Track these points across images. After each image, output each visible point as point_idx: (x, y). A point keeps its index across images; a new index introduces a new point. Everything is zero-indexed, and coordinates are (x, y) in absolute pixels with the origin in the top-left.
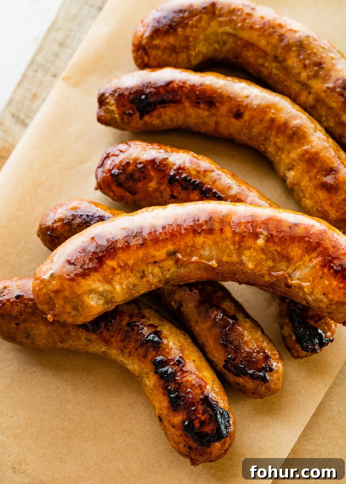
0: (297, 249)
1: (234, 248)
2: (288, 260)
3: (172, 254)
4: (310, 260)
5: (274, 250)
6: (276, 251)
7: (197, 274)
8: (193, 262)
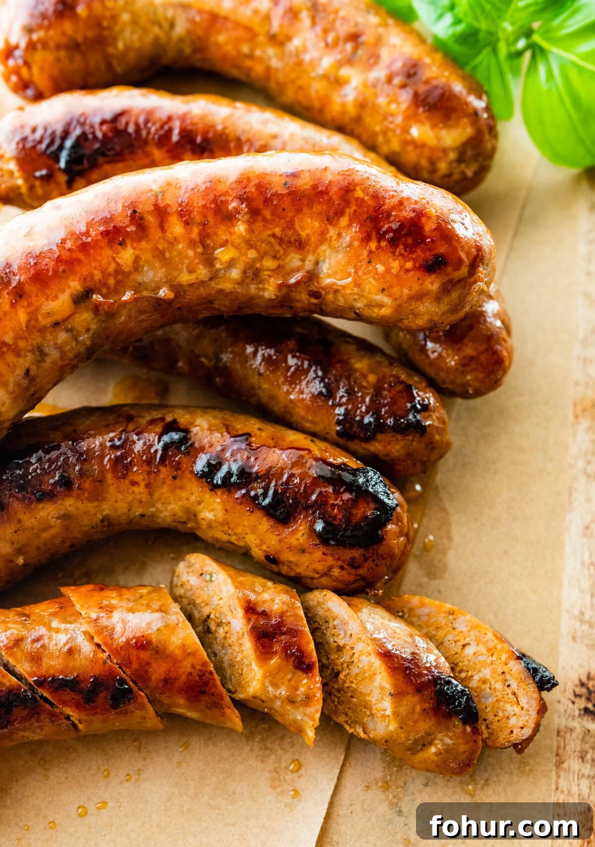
0: (309, 220)
1: (195, 252)
2: (300, 245)
3: (81, 299)
4: (339, 235)
5: (269, 236)
6: (274, 236)
7: (142, 321)
8: (126, 303)
